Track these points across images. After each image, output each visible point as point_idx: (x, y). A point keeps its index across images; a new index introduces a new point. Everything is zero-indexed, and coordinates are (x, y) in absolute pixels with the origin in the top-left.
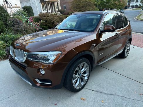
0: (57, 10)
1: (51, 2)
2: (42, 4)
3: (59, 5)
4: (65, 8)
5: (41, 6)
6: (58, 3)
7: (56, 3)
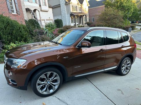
0: (84, 22)
1: (79, 16)
2: (71, 17)
3: (88, 17)
4: (93, 20)
5: (71, 19)
6: (86, 16)
7: (85, 16)
